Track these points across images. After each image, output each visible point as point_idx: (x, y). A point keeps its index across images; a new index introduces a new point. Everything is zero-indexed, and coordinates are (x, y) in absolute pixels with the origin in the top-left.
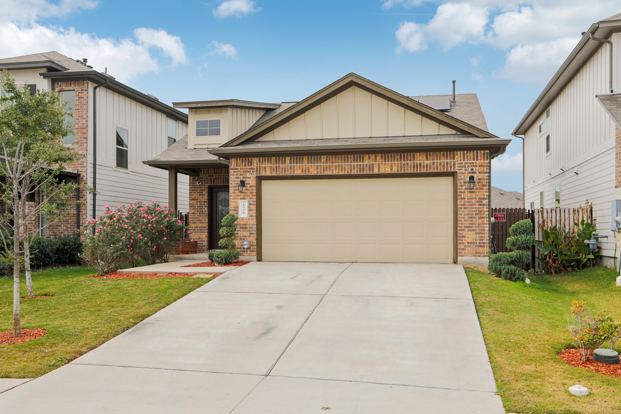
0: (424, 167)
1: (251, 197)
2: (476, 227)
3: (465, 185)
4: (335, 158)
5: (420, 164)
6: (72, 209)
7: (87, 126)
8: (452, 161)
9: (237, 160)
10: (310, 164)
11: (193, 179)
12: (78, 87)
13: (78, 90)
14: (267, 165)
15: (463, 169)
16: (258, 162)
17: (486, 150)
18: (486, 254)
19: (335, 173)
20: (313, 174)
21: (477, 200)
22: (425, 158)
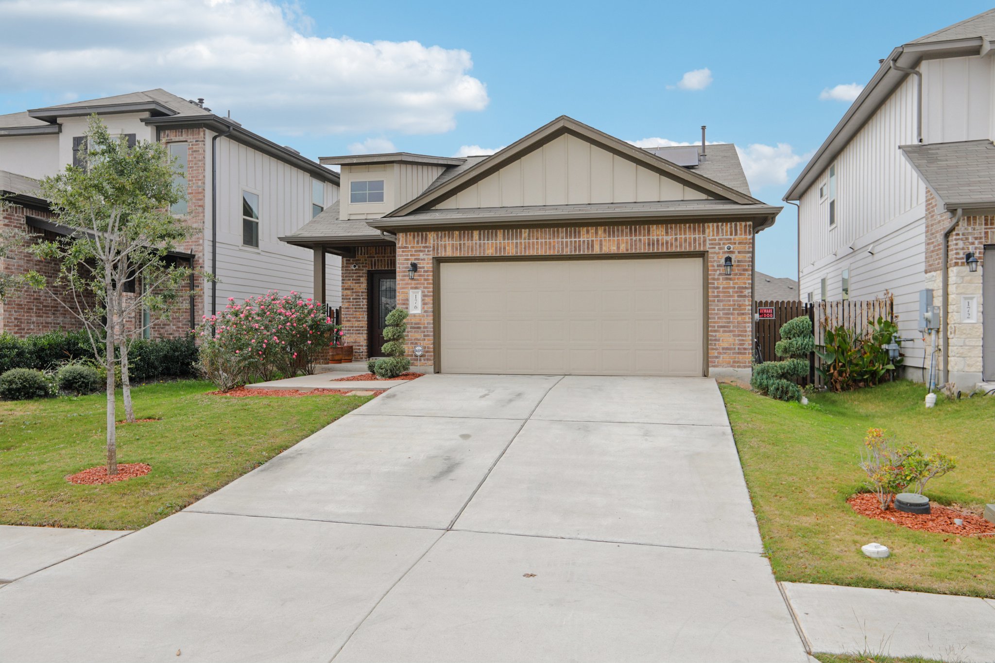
0: (663, 244)
1: (426, 285)
2: (734, 327)
3: (720, 270)
4: (541, 232)
5: (658, 241)
6: (184, 302)
7: (204, 190)
8: (702, 236)
9: (406, 235)
10: (506, 241)
11: (346, 260)
12: (191, 137)
13: (192, 140)
14: (447, 242)
15: (717, 247)
16: (436, 238)
17: (749, 221)
18: (747, 364)
19: (541, 252)
20: (510, 255)
21: (736, 290)
22: (664, 233)
